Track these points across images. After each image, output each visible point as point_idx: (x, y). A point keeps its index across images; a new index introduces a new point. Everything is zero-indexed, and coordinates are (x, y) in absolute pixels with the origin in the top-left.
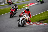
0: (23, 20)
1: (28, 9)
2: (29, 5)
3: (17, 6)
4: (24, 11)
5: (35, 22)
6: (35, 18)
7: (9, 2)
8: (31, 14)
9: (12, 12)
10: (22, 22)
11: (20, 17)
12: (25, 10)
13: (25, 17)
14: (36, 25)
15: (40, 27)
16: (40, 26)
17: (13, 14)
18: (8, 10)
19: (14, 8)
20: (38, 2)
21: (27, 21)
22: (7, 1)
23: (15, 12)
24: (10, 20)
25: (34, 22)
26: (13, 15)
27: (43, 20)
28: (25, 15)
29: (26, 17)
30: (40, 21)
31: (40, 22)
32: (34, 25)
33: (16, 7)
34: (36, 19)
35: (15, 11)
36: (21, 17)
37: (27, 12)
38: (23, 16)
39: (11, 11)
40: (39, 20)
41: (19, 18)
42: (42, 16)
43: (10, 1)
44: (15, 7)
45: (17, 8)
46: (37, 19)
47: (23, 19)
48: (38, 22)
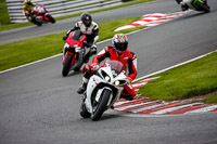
0: (100, 91)
3: (94, 23)
4: (103, 52)
5: (169, 101)
7: (35, 12)
8: (135, 63)
9: (71, 50)
10: (97, 99)
11: (88, 77)
12: (110, 48)
13: (107, 78)
16: (195, 115)
17: (77, 58)
19: (81, 34)
20: (185, 7)
21: (119, 95)
22: (26, 9)
23: (87, 50)
26: (76, 65)
27: (204, 92)
28: (107, 70)
30: (192, 94)
31: (190, 100)
33: (90, 29)
35: (83, 46)
36: (91, 78)
37: (120, 54)
38: (99, 72)
39: (67, 45)
40: (185, 91)
41: (84, 79)
42: (201, 74)
43: (41, 10)
44: (83, 28)
47: (101, 85)
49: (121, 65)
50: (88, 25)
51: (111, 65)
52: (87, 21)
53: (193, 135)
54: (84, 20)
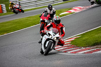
1: (58, 19)
2: (72, 11)
3: (53, 9)
5: (86, 47)
6: (84, 38)
7: (15, 8)
10: (46, 46)
11: (43, 35)
13: (51, 36)
14: (87, 53)
15: (95, 56)
16: (95, 54)
18: (28, 22)
19: (48, 14)
24: (32, 43)
25: (84, 47)
29: (54, 35)
30: (96, 44)
31: (95, 47)
32: (83, 52)
33: (52, 11)
34: (86, 39)
37: (57, 25)
38: (47, 33)
40: (93, 43)
44: (49, 11)
45: (54, 13)
46: (88, 41)
48: (91, 46)
49: (57, 30)
50: (51, 10)
51: (53, 30)
52: (50, 8)
53: (96, 63)
54: (49, 7)
